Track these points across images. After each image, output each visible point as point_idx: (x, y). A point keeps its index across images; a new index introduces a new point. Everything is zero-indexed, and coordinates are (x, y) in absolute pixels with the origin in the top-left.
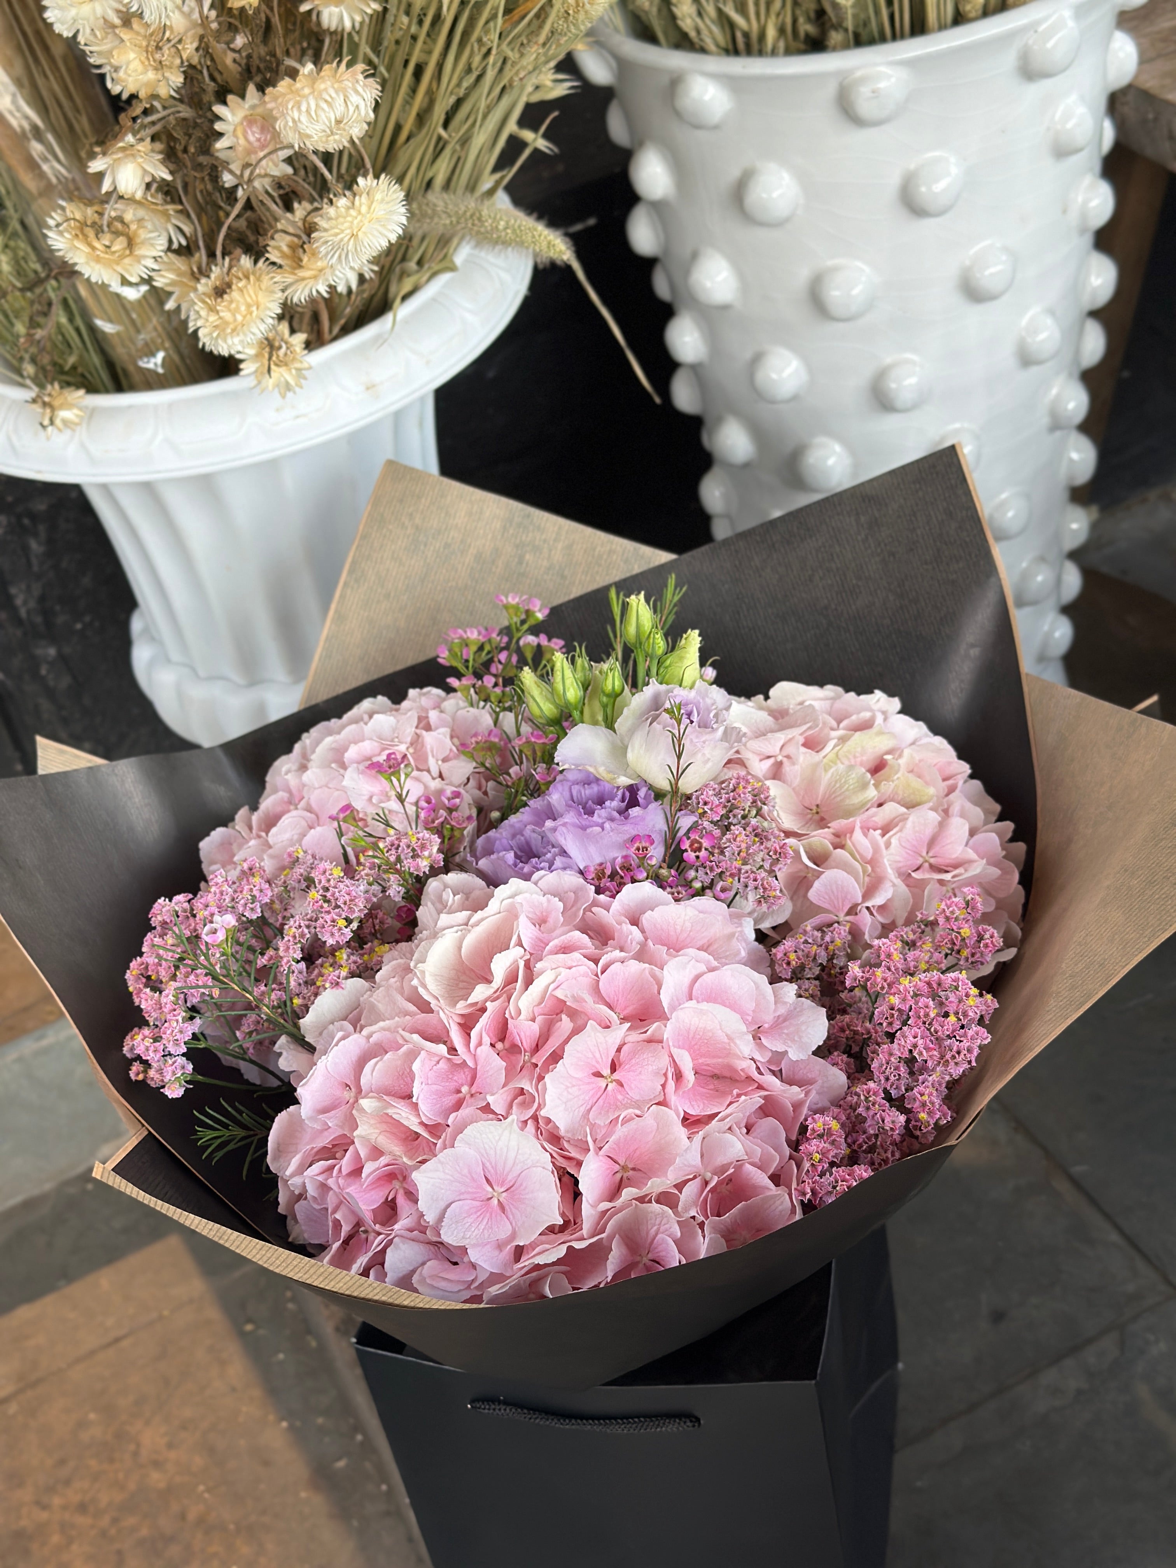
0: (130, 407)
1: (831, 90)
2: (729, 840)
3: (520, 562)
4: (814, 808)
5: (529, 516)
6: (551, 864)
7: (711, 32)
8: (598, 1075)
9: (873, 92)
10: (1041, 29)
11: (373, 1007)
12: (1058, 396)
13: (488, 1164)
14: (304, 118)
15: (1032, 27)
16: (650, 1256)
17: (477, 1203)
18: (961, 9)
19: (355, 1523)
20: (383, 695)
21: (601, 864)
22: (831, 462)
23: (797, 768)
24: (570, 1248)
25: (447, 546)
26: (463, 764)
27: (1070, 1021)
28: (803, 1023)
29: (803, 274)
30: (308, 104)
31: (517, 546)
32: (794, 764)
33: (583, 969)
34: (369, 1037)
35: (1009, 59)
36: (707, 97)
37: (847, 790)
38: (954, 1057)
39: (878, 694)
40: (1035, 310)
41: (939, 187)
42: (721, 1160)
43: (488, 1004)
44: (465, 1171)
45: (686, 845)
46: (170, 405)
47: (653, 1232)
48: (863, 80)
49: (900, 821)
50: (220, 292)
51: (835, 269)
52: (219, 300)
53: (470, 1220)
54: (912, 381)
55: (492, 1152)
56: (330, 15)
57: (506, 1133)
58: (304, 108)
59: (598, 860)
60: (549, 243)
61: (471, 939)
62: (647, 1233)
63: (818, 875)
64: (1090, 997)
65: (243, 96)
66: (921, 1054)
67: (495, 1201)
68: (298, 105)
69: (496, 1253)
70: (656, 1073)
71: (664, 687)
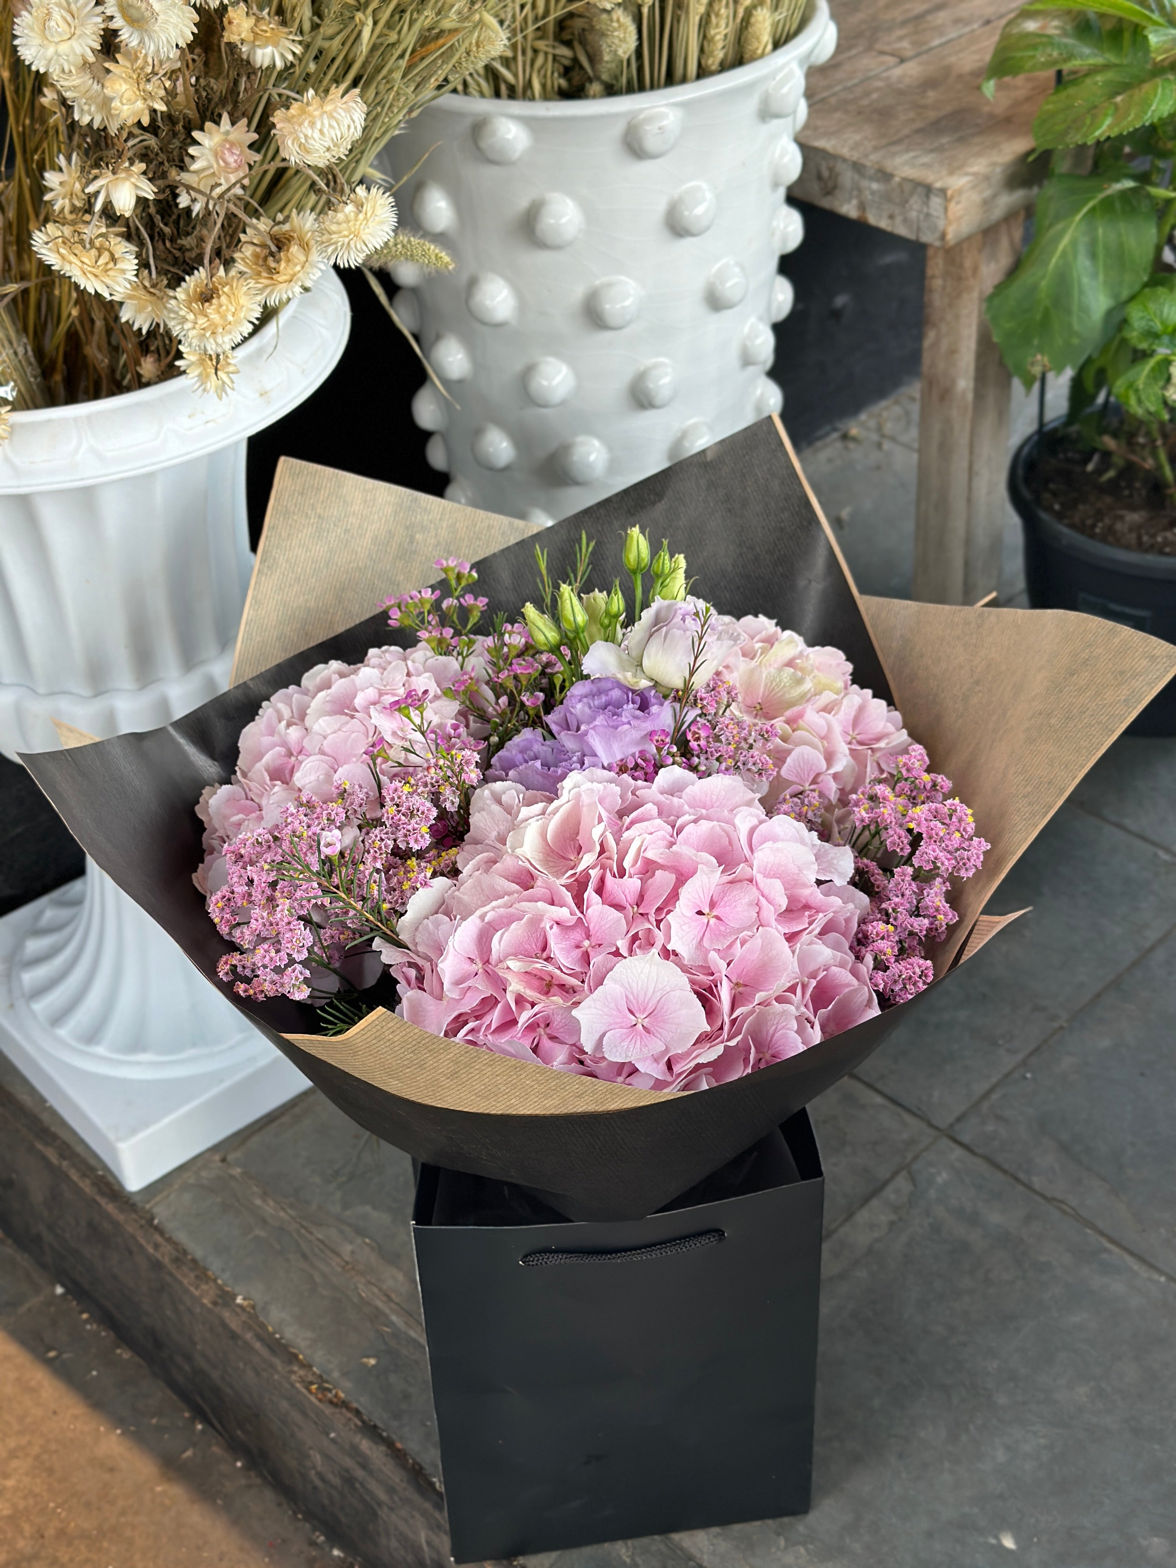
0: (49, 421)
1: (619, 129)
2: (722, 729)
3: (411, 542)
4: (758, 707)
5: (416, 500)
6: (582, 763)
7: (479, 85)
8: (700, 913)
9: (660, 128)
10: (778, 78)
11: (460, 901)
12: (762, 395)
13: (631, 997)
14: (317, 135)
15: (772, 75)
16: (770, 1052)
17: (624, 1031)
18: (703, 62)
19: (219, 1502)
20: (336, 659)
21: (622, 760)
22: (592, 458)
23: (736, 674)
24: (726, 1047)
25: (347, 531)
26: (447, 703)
27: (1041, 827)
28: (833, 859)
29: (578, 292)
30: (323, 124)
31: (407, 528)
32: (732, 672)
33: (662, 833)
34: (482, 917)
35: (752, 104)
36: (510, 136)
37: (785, 686)
38: (964, 864)
39: (762, 618)
40: (752, 320)
41: (699, 210)
42: (812, 967)
43: (590, 871)
44: (613, 1005)
45: (690, 736)
46: (89, 417)
47: (771, 1031)
48: (649, 120)
49: (836, 705)
50: (207, 297)
51: (610, 285)
52: (207, 304)
53: (625, 1044)
54: (665, 381)
55: (634, 985)
56: (263, 55)
57: (648, 965)
58: (319, 125)
59: (619, 757)
60: (436, 255)
61: (554, 824)
62: (768, 1032)
63: (789, 752)
64: (1050, 807)
65: (218, 123)
66: (943, 864)
67: (639, 1026)
68: (312, 124)
69: (655, 1065)
70: (750, 904)
71: (666, 602)
